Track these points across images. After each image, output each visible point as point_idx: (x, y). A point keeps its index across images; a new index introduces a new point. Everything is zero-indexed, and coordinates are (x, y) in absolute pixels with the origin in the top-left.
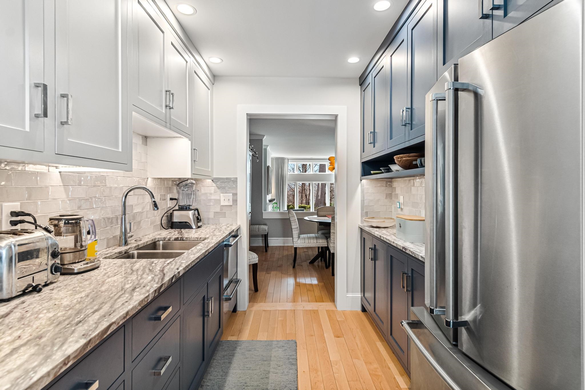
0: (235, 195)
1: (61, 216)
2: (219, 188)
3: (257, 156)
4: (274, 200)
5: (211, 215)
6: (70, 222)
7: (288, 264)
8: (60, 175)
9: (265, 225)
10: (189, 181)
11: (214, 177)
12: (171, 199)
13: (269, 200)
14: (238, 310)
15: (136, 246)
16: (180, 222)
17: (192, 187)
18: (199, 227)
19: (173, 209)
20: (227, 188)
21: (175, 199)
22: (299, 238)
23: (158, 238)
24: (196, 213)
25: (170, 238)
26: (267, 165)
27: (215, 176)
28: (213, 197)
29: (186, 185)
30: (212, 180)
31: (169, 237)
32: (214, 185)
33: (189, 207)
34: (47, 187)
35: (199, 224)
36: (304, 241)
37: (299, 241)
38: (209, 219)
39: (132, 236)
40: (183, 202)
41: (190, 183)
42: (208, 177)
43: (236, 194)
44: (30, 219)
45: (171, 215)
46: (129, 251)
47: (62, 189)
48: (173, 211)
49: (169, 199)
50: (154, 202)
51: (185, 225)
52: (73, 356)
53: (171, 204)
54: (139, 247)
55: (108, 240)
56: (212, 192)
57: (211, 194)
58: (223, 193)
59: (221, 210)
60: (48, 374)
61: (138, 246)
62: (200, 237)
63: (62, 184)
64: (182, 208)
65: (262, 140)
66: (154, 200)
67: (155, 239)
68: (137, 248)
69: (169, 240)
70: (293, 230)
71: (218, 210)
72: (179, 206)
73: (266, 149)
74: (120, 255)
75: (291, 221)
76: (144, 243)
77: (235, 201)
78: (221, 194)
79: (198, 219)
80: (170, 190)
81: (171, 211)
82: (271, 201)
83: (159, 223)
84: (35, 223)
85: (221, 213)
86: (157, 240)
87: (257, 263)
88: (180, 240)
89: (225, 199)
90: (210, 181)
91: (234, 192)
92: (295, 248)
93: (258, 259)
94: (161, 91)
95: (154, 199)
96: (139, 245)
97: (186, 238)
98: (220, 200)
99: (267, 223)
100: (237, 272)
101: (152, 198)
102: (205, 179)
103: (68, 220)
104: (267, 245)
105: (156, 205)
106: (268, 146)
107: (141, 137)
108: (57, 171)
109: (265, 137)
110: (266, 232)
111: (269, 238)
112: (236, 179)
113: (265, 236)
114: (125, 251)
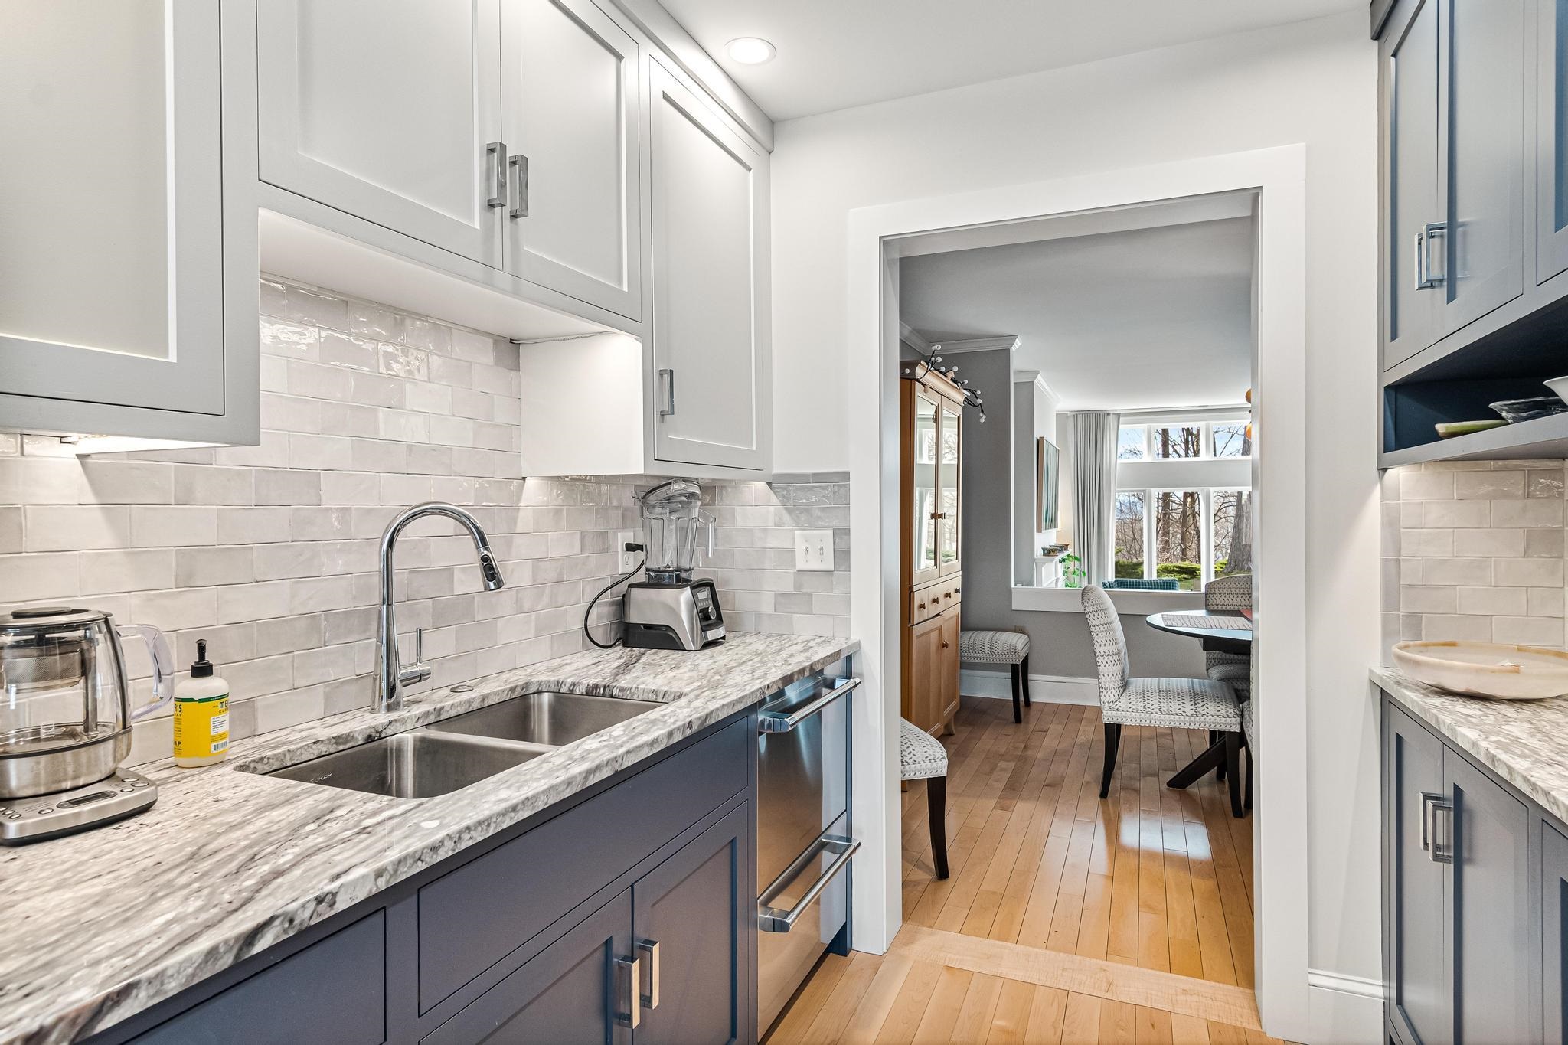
0: (842, 533)
2: (789, 511)
3: (980, 401)
4: (1064, 547)
5: (767, 605)
6: (49, 636)
7: (1087, 778)
8: (83, 465)
9: (1020, 630)
10: (676, 487)
11: (776, 471)
12: (630, 547)
13: (1044, 549)
14: (854, 947)
15: (427, 714)
16: (648, 627)
17: (686, 506)
18: (708, 645)
19: (633, 580)
20: (816, 512)
21: (640, 548)
22: (1124, 690)
23: (540, 683)
24: (704, 594)
25: (574, 685)
26: (1037, 435)
28: (772, 543)
29: (668, 499)
30: (769, 484)
31: (570, 680)
32: (774, 499)
33: (678, 576)
34: (15, 510)
35: (712, 635)
36: (1142, 704)
37: (1124, 704)
38: (759, 615)
39: (420, 677)
40: (667, 558)
41: (681, 495)
42: (754, 473)
43: (847, 531)
45: (625, 603)
46: (389, 732)
47: (96, 514)
48: (630, 586)
49: (621, 546)
50: (485, 559)
51: (660, 638)
53: (626, 563)
54: (442, 718)
55: (334, 688)
56: (771, 523)
57: (765, 530)
58: (802, 528)
59: (798, 586)
61: (439, 715)
62: (666, 689)
63: (90, 498)
64: (656, 581)
65: (1006, 353)
66: (486, 552)
67: (527, 685)
68: (432, 719)
69: (572, 692)
70: (1100, 660)
71: (787, 585)
72: (648, 570)
73: (1033, 382)
74: (341, 747)
75: (1092, 629)
76: (469, 702)
77: (842, 556)
78: (797, 532)
79: (704, 615)
80: (622, 520)
81: (624, 586)
82: (1049, 552)
83: (580, 625)
85: (798, 598)
86: (533, 689)
87: (944, 777)
88: (604, 695)
89: (811, 549)
90: (763, 485)
91: (842, 525)
92: (1106, 724)
93: (945, 762)
95: (487, 549)
96: (442, 708)
97: (622, 690)
98: (792, 552)
99: (1029, 627)
100: (848, 810)
101: (478, 547)
102: (734, 484)
103: (41, 632)
104: (1022, 698)
105: (490, 573)
106: (1038, 372)
107: (490, 341)
108: (67, 454)
109: (1018, 343)
110: (1022, 655)
111: (1031, 677)
112: (846, 476)
113: (1014, 667)
114: (368, 732)
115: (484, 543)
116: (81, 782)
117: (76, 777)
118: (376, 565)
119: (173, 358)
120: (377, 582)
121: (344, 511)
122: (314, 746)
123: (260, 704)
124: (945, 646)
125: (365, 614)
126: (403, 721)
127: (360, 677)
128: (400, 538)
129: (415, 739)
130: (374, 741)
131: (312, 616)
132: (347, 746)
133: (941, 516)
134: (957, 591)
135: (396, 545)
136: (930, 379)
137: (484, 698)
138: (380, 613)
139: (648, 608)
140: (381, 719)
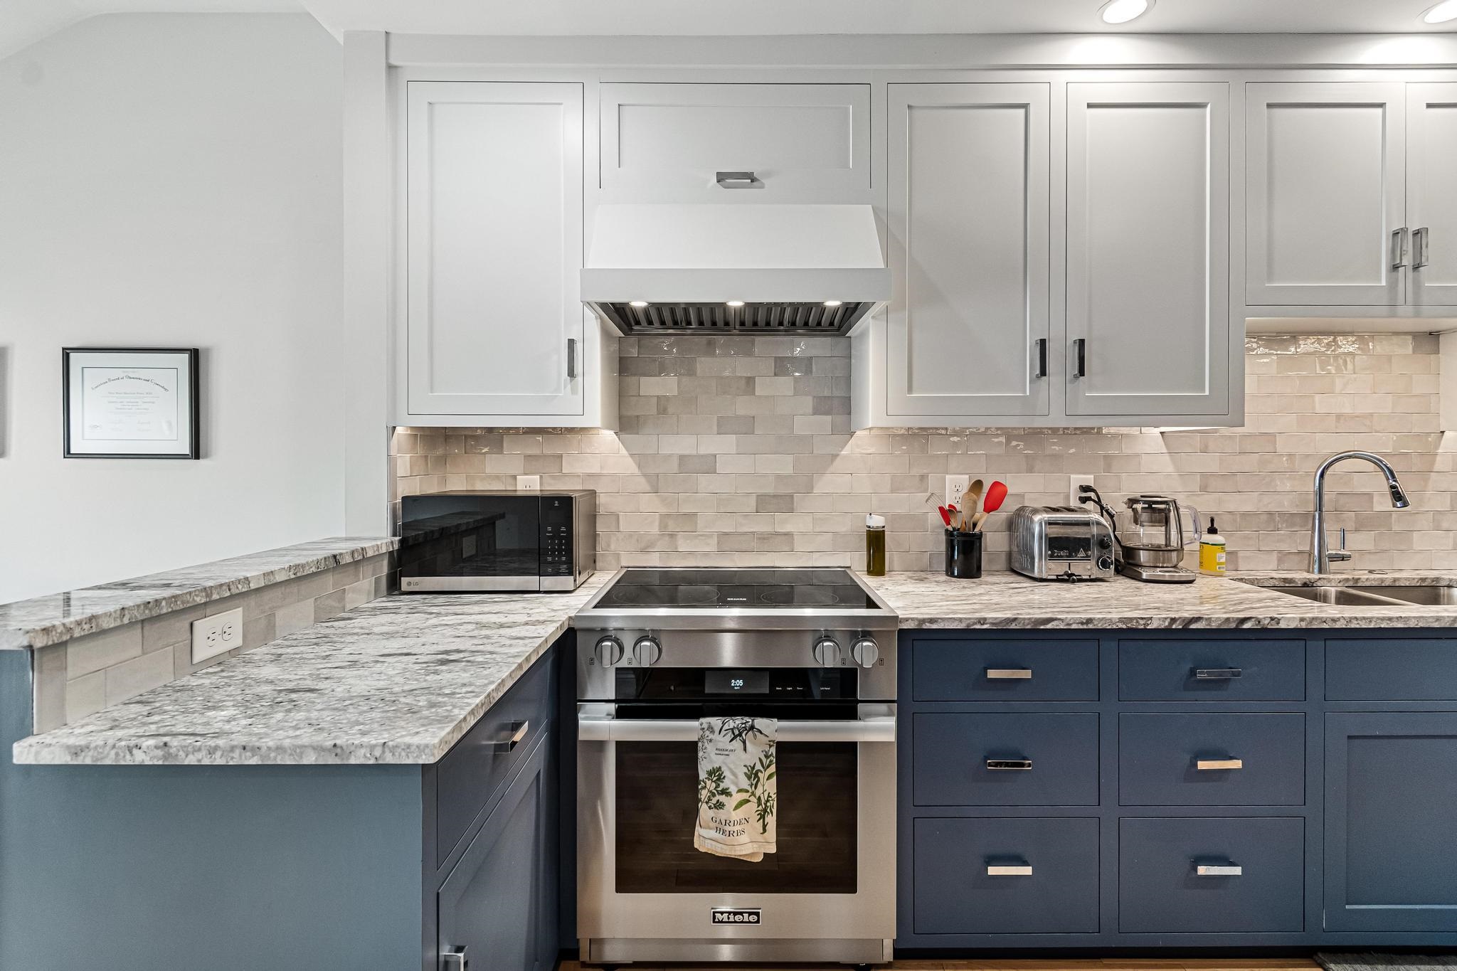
1: (1142, 496)
6: (1153, 506)
8: (1162, 436)
15: (1347, 580)
23: (1451, 580)
34: (1138, 455)
44: (1092, 495)
46: (1319, 584)
47: (1167, 457)
52: (991, 621)
54: (1359, 585)
60: (960, 620)
61: (1357, 582)
63: (1165, 450)
66: (1394, 483)
67: (1437, 579)
68: (1351, 584)
74: (1287, 585)
76: (1382, 580)
84: (1099, 502)
95: (1395, 480)
96: (1359, 579)
101: (1388, 479)
103: (1150, 503)
105: (1397, 496)
107: (1410, 338)
108: (1156, 431)
114: (1305, 581)
115: (1393, 476)
116: (1165, 565)
117: (1163, 563)
118: (1312, 486)
119: (1207, 393)
120: (1312, 498)
121: (1290, 456)
122: (1271, 580)
123: (1240, 554)
125: (1305, 516)
126: (1329, 580)
127: (1300, 552)
128: (1328, 472)
129: (1336, 591)
130: (1308, 586)
131: (1270, 514)
132: (1291, 585)
135: (1326, 477)
137: (1395, 580)
138: (1314, 516)
140: (1316, 576)
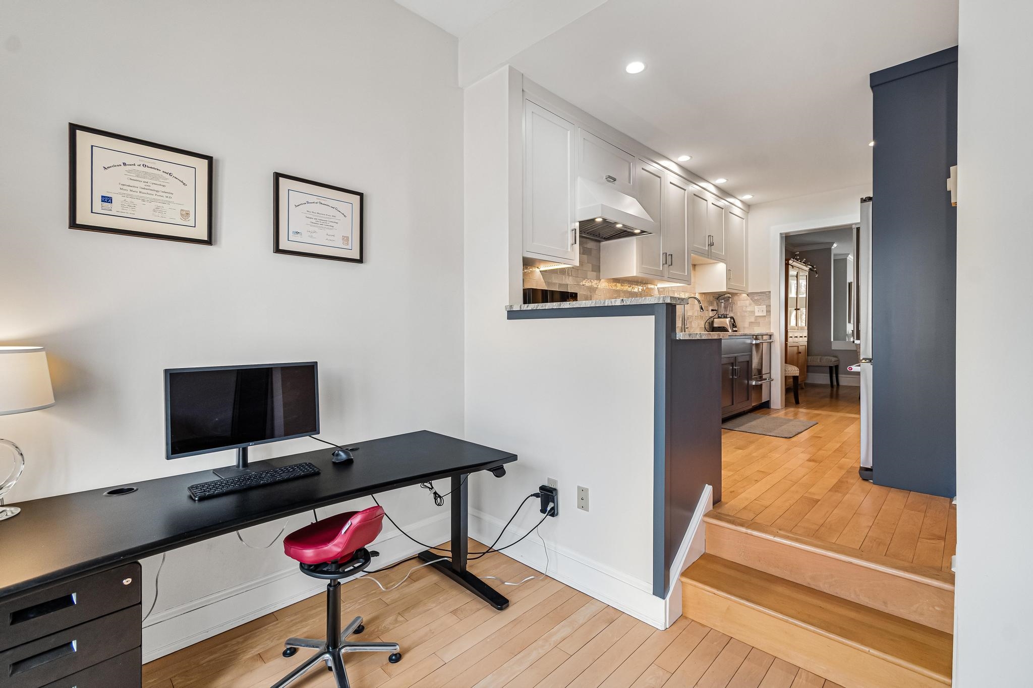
0: (769, 306)
2: (753, 301)
3: (815, 270)
5: (746, 323)
9: (835, 356)
10: (726, 294)
12: (712, 310)
14: (772, 407)
16: (719, 327)
17: (728, 300)
19: (714, 317)
20: (761, 301)
21: (716, 310)
24: (733, 321)
27: (750, 291)
28: (749, 309)
29: (724, 298)
30: (748, 295)
32: (749, 298)
33: (726, 316)
35: (734, 329)
38: (743, 325)
40: (722, 311)
41: (727, 296)
42: (744, 291)
45: (713, 322)
48: (714, 319)
49: (710, 310)
50: (701, 306)
51: (724, 329)
53: (711, 314)
56: (748, 305)
57: (746, 306)
58: (757, 305)
59: (756, 319)
64: (721, 317)
71: (753, 320)
72: (718, 315)
73: (846, 258)
77: (769, 311)
78: (756, 307)
79: (733, 325)
80: (711, 303)
81: (712, 319)
83: (703, 326)
85: (756, 323)
87: (798, 376)
89: (759, 310)
90: (746, 295)
91: (768, 304)
93: (798, 372)
94: (705, 237)
98: (754, 311)
100: (770, 373)
102: (741, 294)
104: (835, 383)
106: (849, 254)
109: (835, 245)
110: (836, 364)
111: (840, 376)
112: (770, 292)
113: (831, 368)
119: (686, 274)
124: (800, 353)
133: (798, 309)
134: (805, 337)
136: (795, 264)
139: (717, 323)
